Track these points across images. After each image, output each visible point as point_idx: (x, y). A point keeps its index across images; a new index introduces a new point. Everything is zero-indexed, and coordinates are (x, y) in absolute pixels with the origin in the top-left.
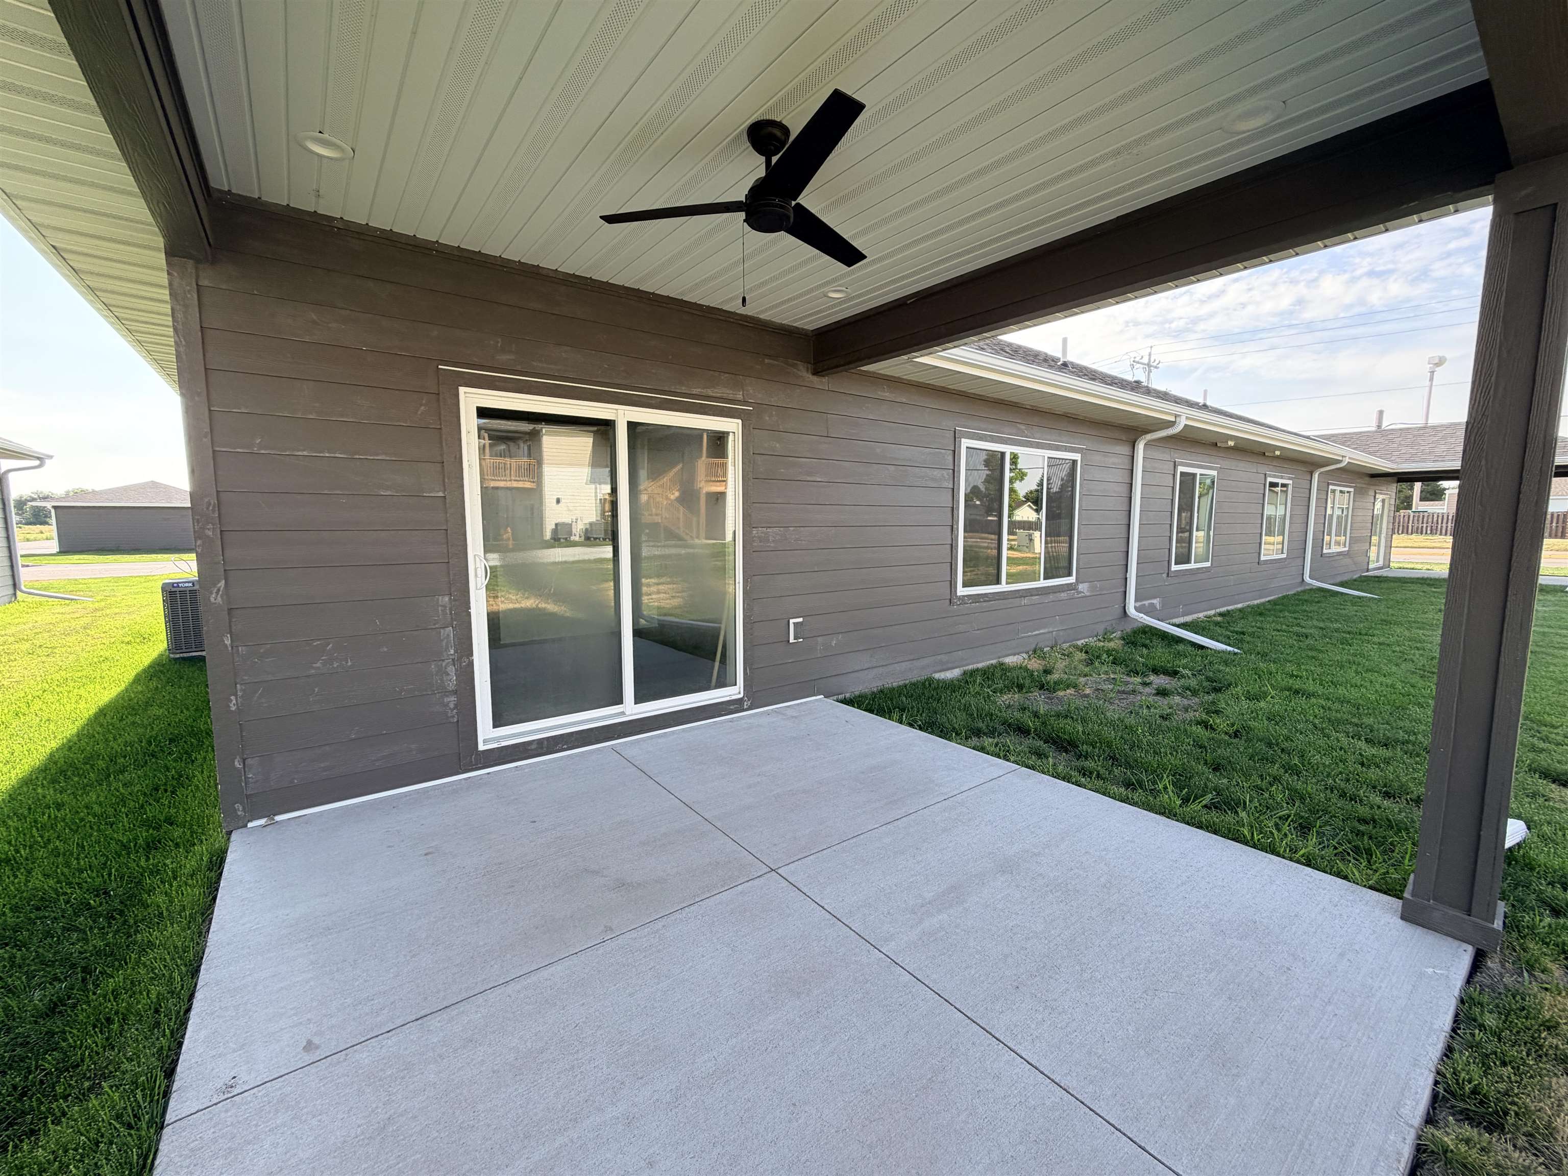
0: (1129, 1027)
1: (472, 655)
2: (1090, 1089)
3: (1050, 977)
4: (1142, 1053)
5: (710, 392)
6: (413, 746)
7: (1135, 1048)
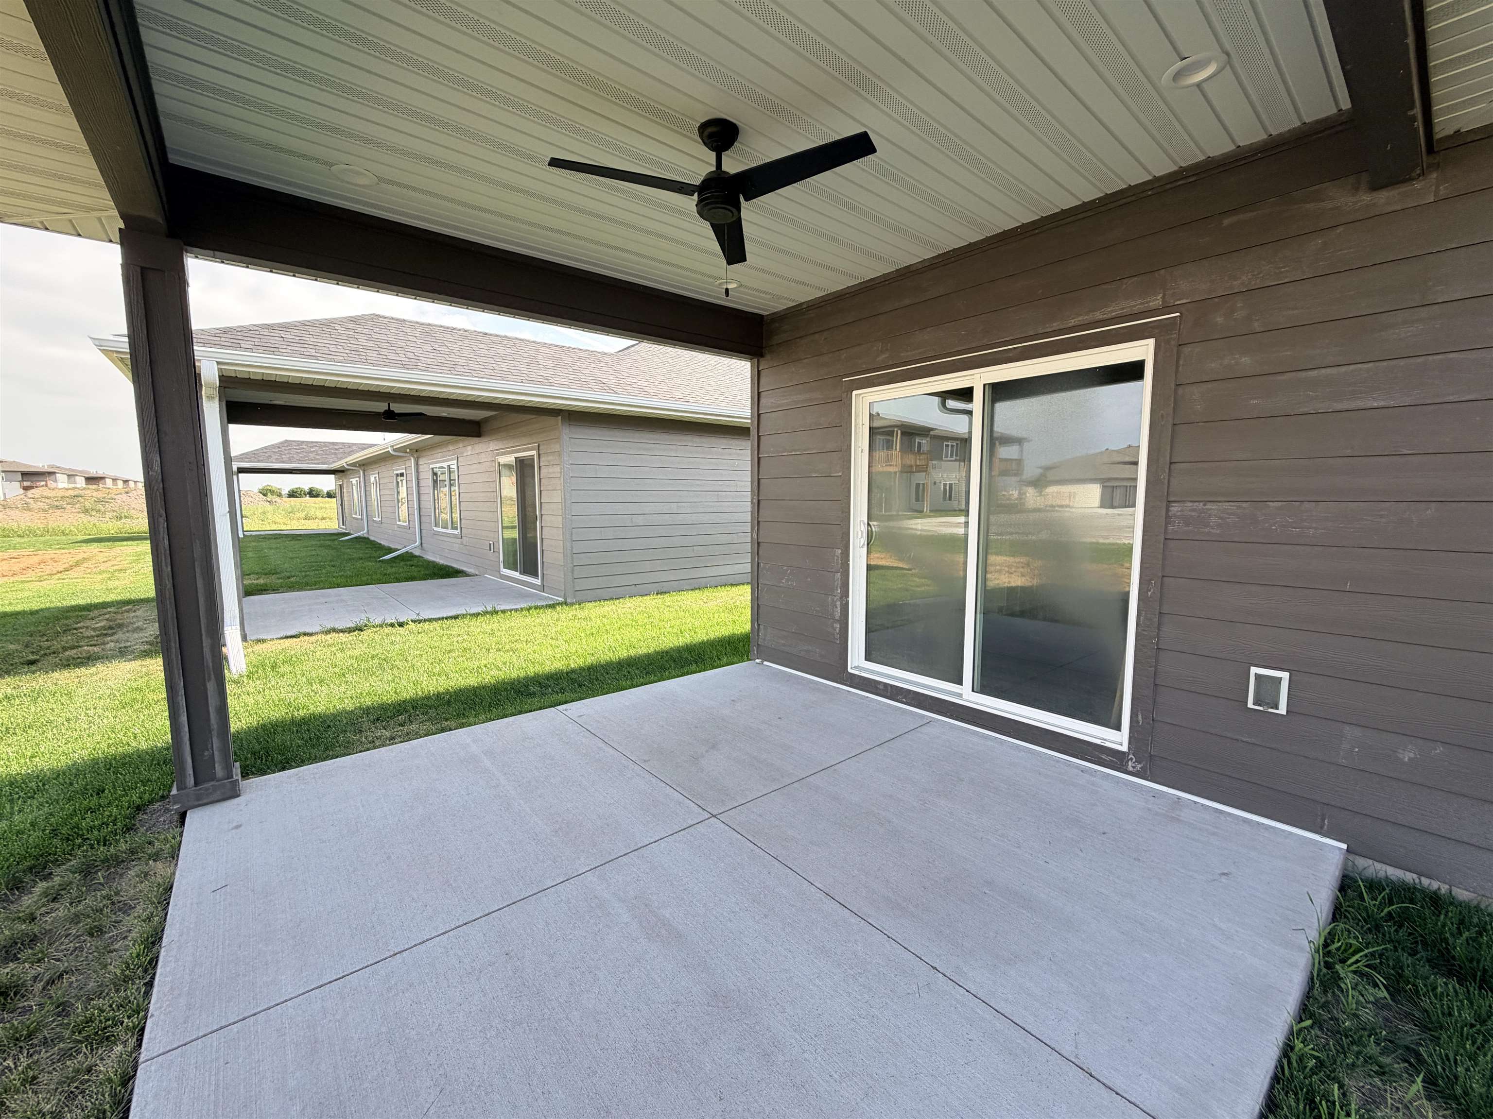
0: (414, 1033)
1: (848, 597)
2: (382, 972)
3: (507, 986)
4: (384, 1029)
5: (1098, 315)
6: (818, 650)
7: (392, 1025)
